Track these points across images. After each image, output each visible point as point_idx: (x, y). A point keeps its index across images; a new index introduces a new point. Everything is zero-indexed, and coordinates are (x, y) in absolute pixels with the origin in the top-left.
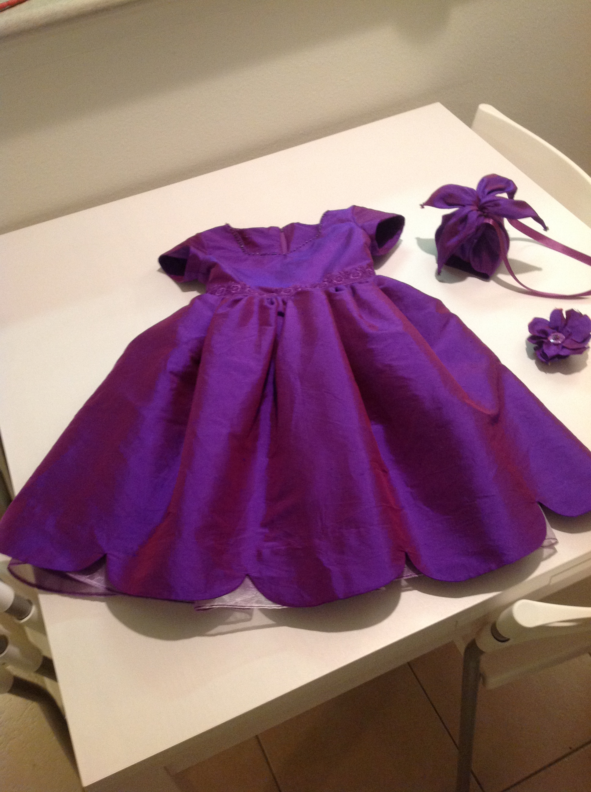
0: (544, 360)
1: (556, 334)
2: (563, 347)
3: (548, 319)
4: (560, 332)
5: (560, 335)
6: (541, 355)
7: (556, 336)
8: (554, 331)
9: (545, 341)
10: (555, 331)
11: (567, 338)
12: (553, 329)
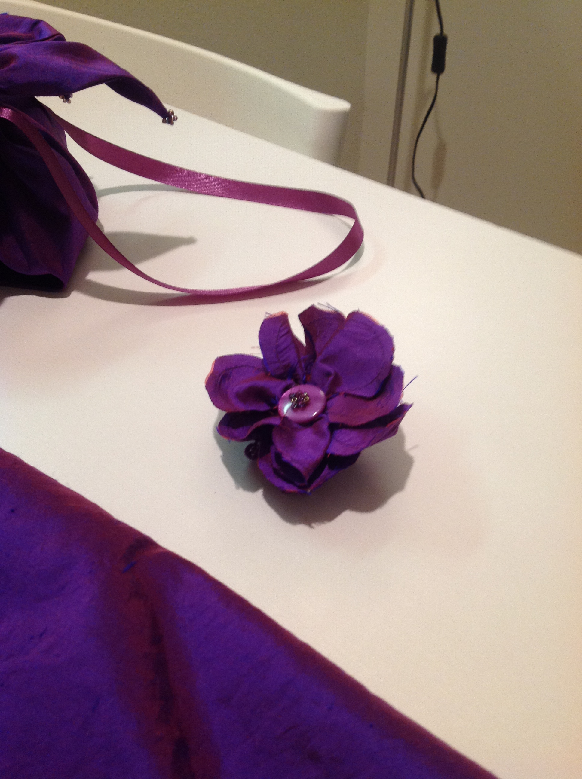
0: (289, 488)
1: (294, 390)
2: (334, 427)
3: (258, 354)
4: (305, 382)
5: (308, 390)
6: (276, 472)
7: (298, 395)
8: (284, 384)
9: (274, 421)
10: (289, 382)
11: (330, 395)
12: (280, 377)
